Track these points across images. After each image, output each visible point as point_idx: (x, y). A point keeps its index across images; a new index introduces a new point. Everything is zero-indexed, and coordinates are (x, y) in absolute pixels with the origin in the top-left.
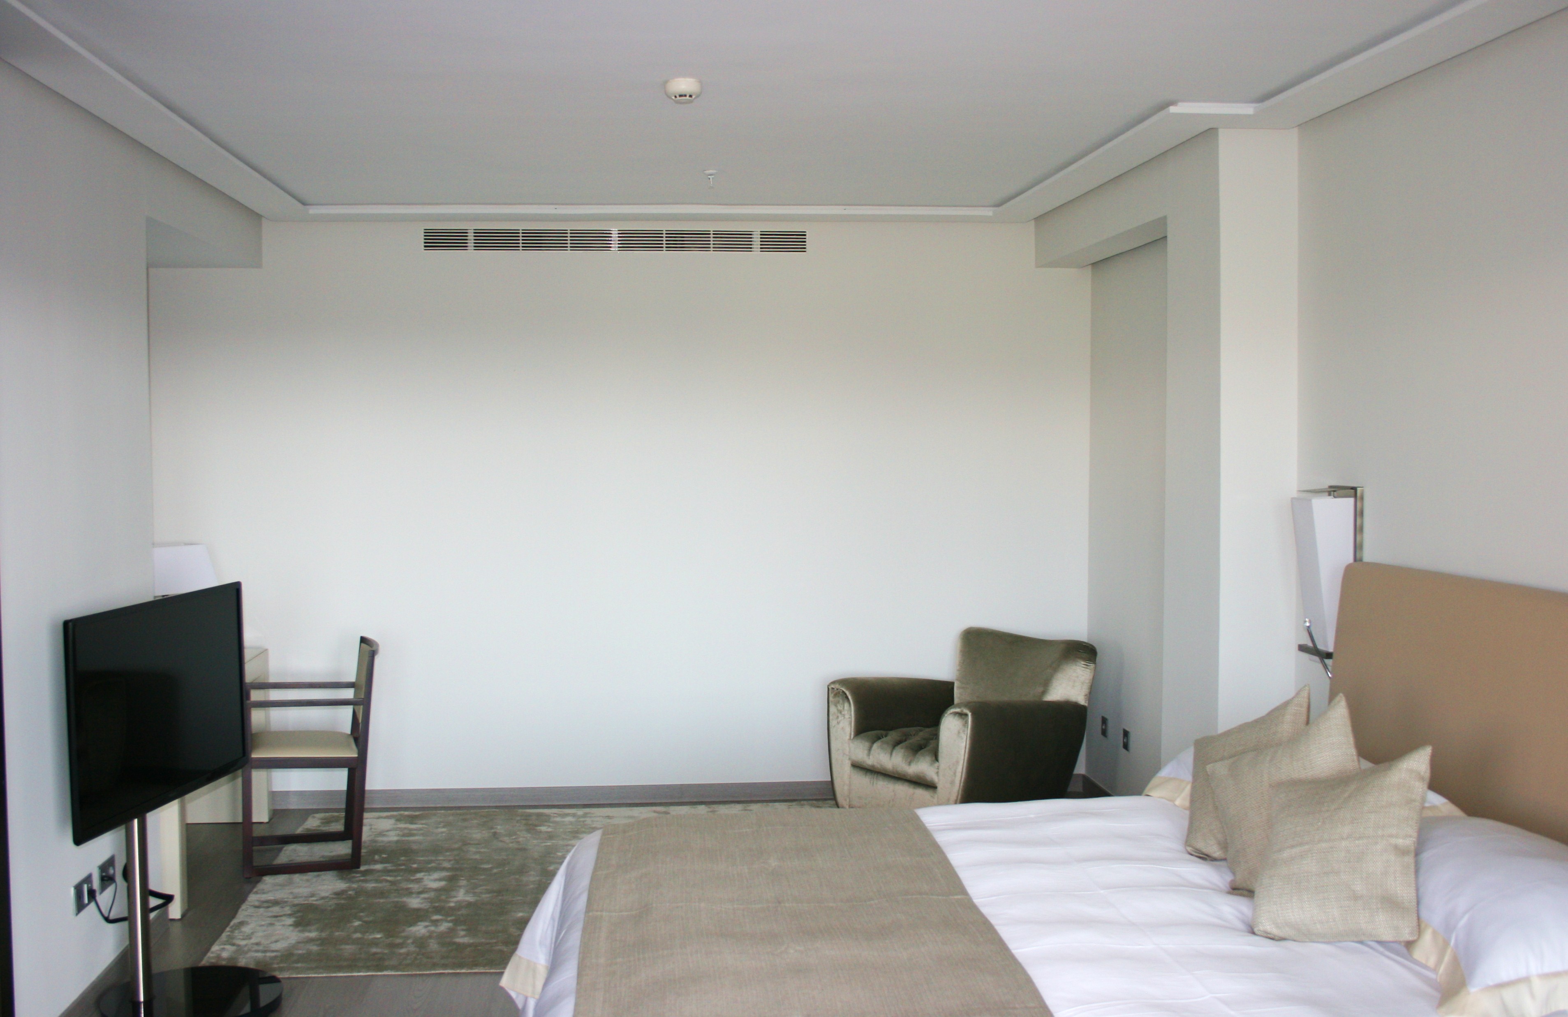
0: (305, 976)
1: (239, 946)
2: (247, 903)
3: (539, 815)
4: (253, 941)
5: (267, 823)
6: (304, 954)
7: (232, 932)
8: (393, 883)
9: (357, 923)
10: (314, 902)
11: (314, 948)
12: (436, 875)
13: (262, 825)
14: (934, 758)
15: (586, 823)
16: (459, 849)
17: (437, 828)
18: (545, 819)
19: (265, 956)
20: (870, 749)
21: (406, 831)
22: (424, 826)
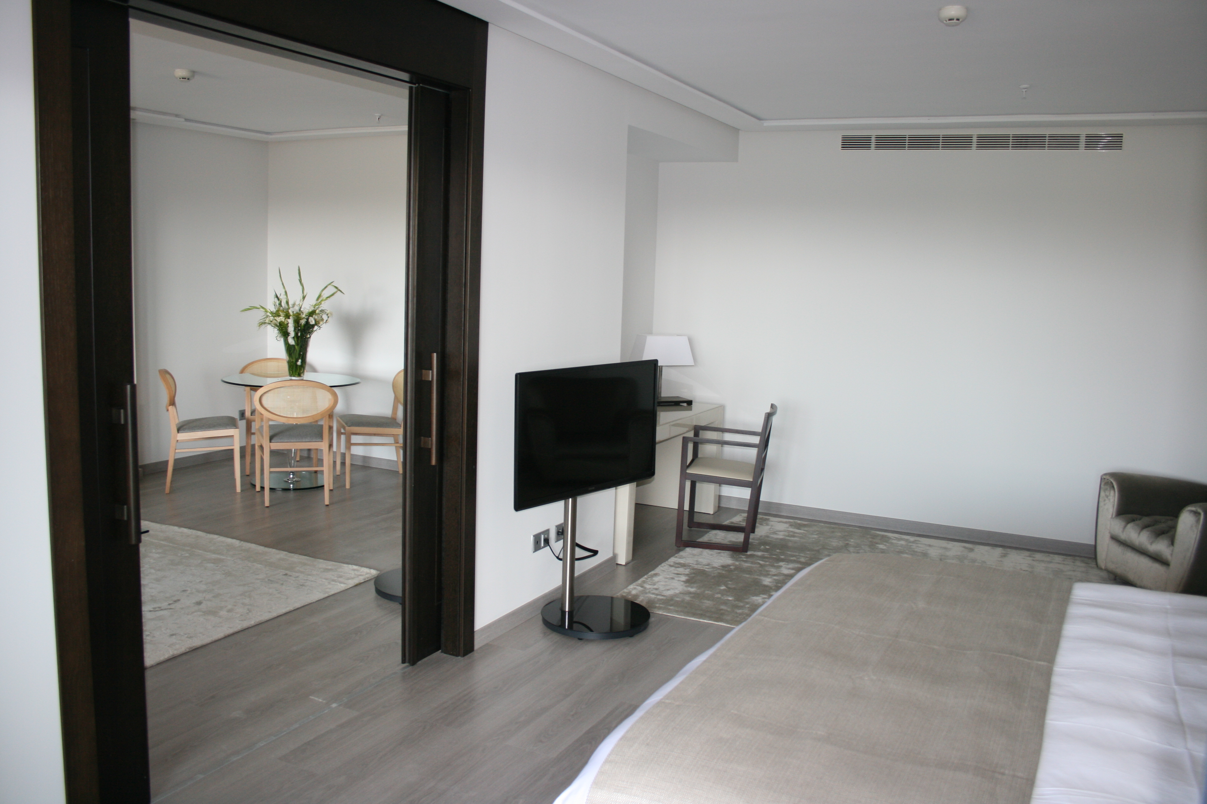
0: (672, 615)
1: (645, 588)
2: (667, 562)
3: (883, 536)
4: (655, 587)
5: (712, 514)
6: (679, 601)
7: (647, 579)
8: (761, 566)
9: (723, 588)
10: (706, 569)
11: (687, 598)
12: (791, 566)
13: (708, 515)
14: (1170, 543)
15: (912, 547)
16: (818, 551)
17: (812, 534)
18: (885, 539)
19: (656, 598)
20: (1125, 527)
21: (791, 534)
22: (805, 532)
